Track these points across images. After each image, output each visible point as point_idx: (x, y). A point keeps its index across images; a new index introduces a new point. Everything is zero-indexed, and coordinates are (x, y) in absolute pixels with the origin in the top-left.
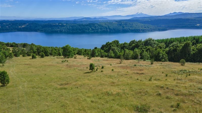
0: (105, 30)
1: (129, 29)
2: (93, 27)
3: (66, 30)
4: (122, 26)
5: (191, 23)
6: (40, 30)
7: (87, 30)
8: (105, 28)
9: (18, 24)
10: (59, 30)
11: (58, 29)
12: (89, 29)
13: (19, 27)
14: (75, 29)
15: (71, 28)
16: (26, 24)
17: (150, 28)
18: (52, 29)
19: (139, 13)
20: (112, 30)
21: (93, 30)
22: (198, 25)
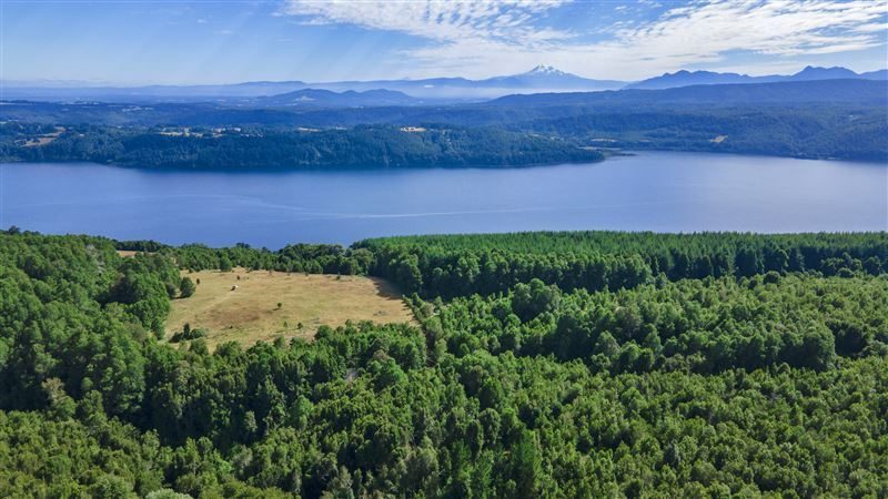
0: (374, 158)
1: (463, 155)
2: (329, 145)
3: (224, 158)
4: (441, 145)
6: (117, 157)
7: (304, 159)
8: (374, 152)
9: (20, 131)
10: (195, 156)
11: (191, 153)
12: (312, 155)
13: (29, 144)
14: (258, 156)
15: (242, 150)
16: (56, 131)
18: (165, 154)
19: (542, 70)
21: (326, 156)
22: (719, 139)
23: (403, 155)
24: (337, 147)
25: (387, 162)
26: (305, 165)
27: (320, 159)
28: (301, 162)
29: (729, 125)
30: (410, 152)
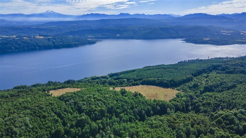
1: (60, 45)
4: (52, 42)
5: (112, 33)
12: (11, 48)
17: (81, 42)
20: (42, 47)
21: (16, 48)
22: (118, 35)
23: (42, 46)
24: (19, 45)
25: (38, 48)
26: (9, 51)
27: (14, 49)
28: (8, 51)
29: (119, 31)
30: (44, 45)
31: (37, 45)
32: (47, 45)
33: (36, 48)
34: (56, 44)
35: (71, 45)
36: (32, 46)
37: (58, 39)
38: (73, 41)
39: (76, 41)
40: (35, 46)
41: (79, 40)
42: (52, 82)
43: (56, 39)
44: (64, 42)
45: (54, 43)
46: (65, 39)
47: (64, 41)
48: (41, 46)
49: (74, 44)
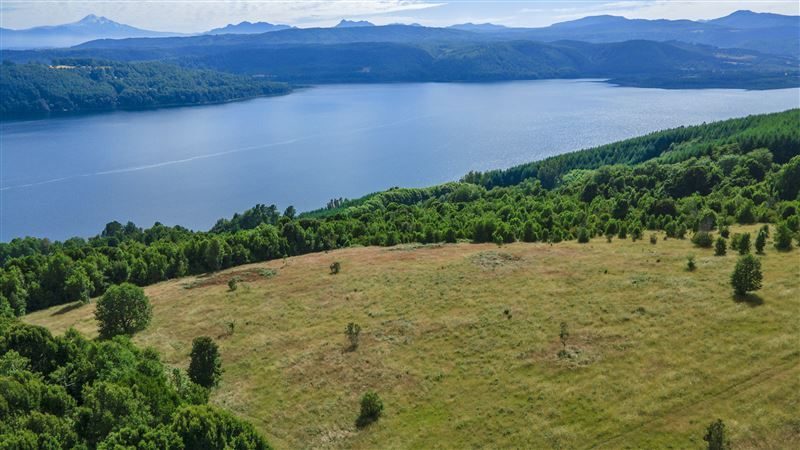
5: (344, 62)
17: (232, 87)
20: (65, 100)
22: (366, 70)
23: (67, 98)
25: (46, 107)
30: (75, 93)
31: (44, 94)
32: (90, 93)
33: (40, 104)
34: (130, 90)
35: (196, 95)
36: (16, 97)
37: (135, 73)
38: (199, 84)
39: (212, 85)
40: (32, 97)
41: (225, 81)
42: (130, 228)
43: (125, 74)
44: (161, 85)
45: (119, 89)
46: (164, 74)
47: (163, 82)
48: (62, 99)
49: (205, 94)
